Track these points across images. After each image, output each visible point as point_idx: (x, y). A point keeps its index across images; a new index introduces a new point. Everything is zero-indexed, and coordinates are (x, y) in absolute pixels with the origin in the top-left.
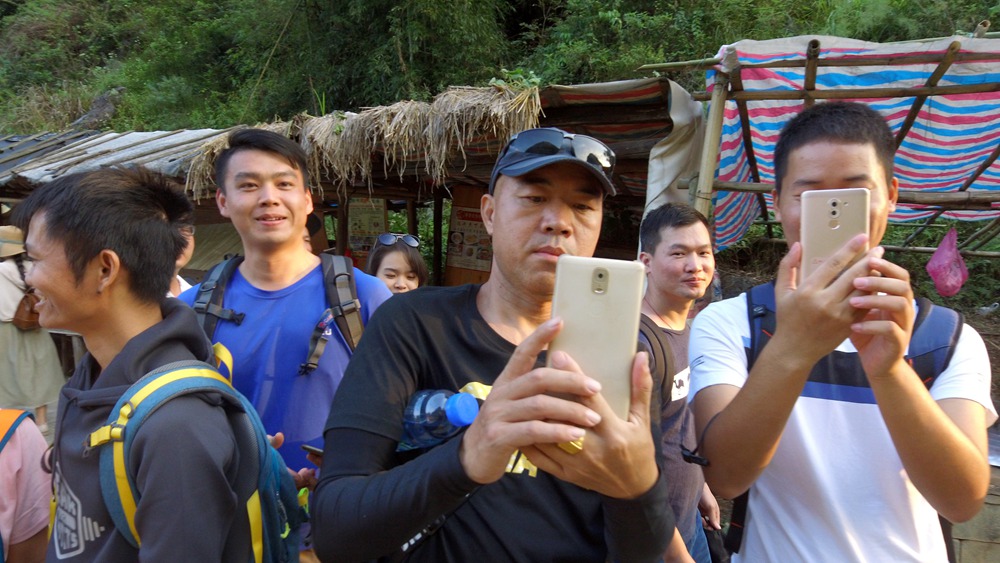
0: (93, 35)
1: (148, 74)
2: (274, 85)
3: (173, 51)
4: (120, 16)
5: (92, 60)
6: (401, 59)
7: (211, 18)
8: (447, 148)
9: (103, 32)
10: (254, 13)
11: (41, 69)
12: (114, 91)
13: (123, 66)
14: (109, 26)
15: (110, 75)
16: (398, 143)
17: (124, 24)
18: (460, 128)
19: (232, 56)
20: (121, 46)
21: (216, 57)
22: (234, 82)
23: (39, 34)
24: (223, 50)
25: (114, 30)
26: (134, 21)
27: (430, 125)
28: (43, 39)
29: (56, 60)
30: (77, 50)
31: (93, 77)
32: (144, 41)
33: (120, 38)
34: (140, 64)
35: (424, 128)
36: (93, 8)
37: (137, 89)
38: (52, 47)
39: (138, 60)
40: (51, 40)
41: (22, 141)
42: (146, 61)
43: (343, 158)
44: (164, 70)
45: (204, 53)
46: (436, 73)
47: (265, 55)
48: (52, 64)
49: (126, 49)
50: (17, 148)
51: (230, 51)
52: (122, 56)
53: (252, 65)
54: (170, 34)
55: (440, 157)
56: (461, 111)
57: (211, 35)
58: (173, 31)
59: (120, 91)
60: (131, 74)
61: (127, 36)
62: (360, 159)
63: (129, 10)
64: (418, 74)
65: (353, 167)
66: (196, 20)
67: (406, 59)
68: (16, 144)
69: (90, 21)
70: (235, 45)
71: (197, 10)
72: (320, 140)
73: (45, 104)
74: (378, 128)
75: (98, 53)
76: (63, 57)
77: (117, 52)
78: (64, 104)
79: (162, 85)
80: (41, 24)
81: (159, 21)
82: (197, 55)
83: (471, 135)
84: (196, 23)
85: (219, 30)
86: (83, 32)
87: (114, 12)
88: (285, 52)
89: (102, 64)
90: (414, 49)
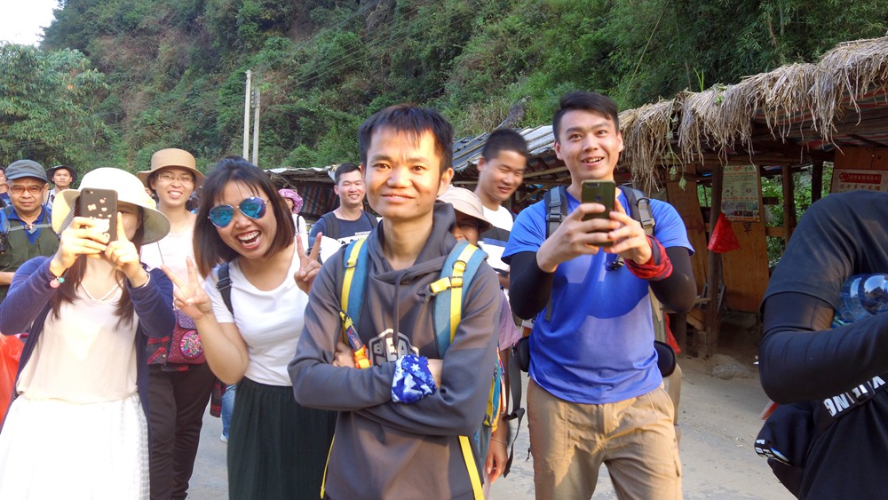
0: (509, 60)
1: (547, 83)
2: (646, 77)
3: (565, 62)
4: (527, 42)
5: (508, 79)
6: (772, 33)
7: (595, 30)
8: (837, 105)
9: (516, 57)
10: (629, 18)
11: (476, 91)
12: (524, 100)
13: (529, 79)
14: (520, 51)
15: (520, 88)
16: (780, 107)
17: (529, 48)
18: (852, 82)
19: (613, 57)
20: (527, 65)
21: (599, 61)
22: (614, 79)
23: (476, 66)
24: (605, 55)
25: (523, 53)
26: (537, 44)
27: (816, 84)
28: (478, 69)
29: (485, 83)
30: (498, 73)
31: (509, 91)
32: (544, 58)
33: (527, 59)
34: (541, 77)
35: (809, 88)
36: (509, 39)
37: (539, 96)
38: (483, 74)
39: (540, 73)
40: (483, 69)
41: (470, 141)
42: (545, 73)
43: (723, 125)
44: (558, 79)
45: (590, 60)
46: (810, 41)
47: (639, 53)
48: (483, 86)
49: (531, 66)
50: (468, 146)
51: (612, 53)
52: (528, 72)
53: (628, 63)
54: (563, 49)
55: (827, 113)
56: (853, 65)
57: (595, 43)
58: (565, 46)
59: (527, 100)
60: (535, 85)
61: (531, 57)
62: (739, 125)
63: (533, 36)
64: (789, 45)
65: (733, 133)
66: (582, 34)
67: (777, 33)
68: (467, 144)
69: (507, 50)
70: (615, 48)
71: (583, 25)
72: (701, 112)
73: (480, 115)
74: (759, 94)
75: (512, 73)
76: (490, 80)
77: (525, 69)
78: (491, 114)
79: (556, 90)
80: (477, 58)
81: (555, 40)
82: (583, 62)
83: (865, 87)
84: (583, 37)
85: (602, 38)
86: (503, 59)
87: (523, 40)
88: (656, 47)
89: (515, 81)
90: (785, 21)
